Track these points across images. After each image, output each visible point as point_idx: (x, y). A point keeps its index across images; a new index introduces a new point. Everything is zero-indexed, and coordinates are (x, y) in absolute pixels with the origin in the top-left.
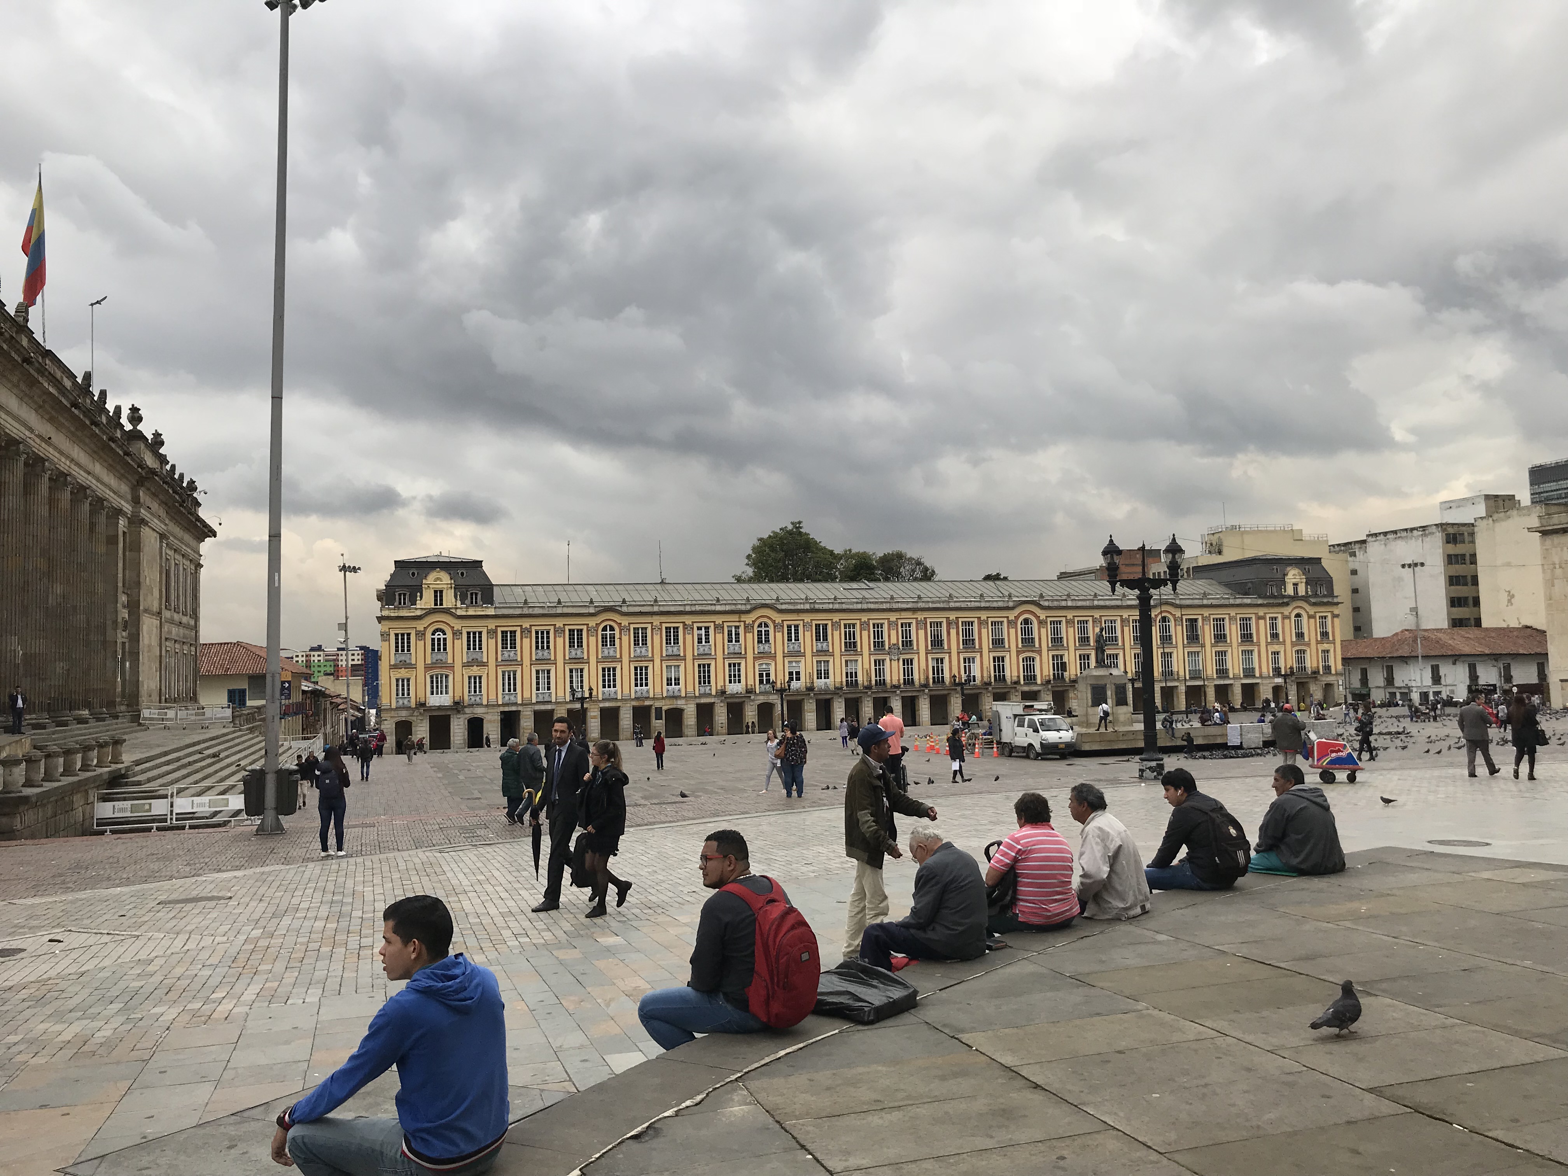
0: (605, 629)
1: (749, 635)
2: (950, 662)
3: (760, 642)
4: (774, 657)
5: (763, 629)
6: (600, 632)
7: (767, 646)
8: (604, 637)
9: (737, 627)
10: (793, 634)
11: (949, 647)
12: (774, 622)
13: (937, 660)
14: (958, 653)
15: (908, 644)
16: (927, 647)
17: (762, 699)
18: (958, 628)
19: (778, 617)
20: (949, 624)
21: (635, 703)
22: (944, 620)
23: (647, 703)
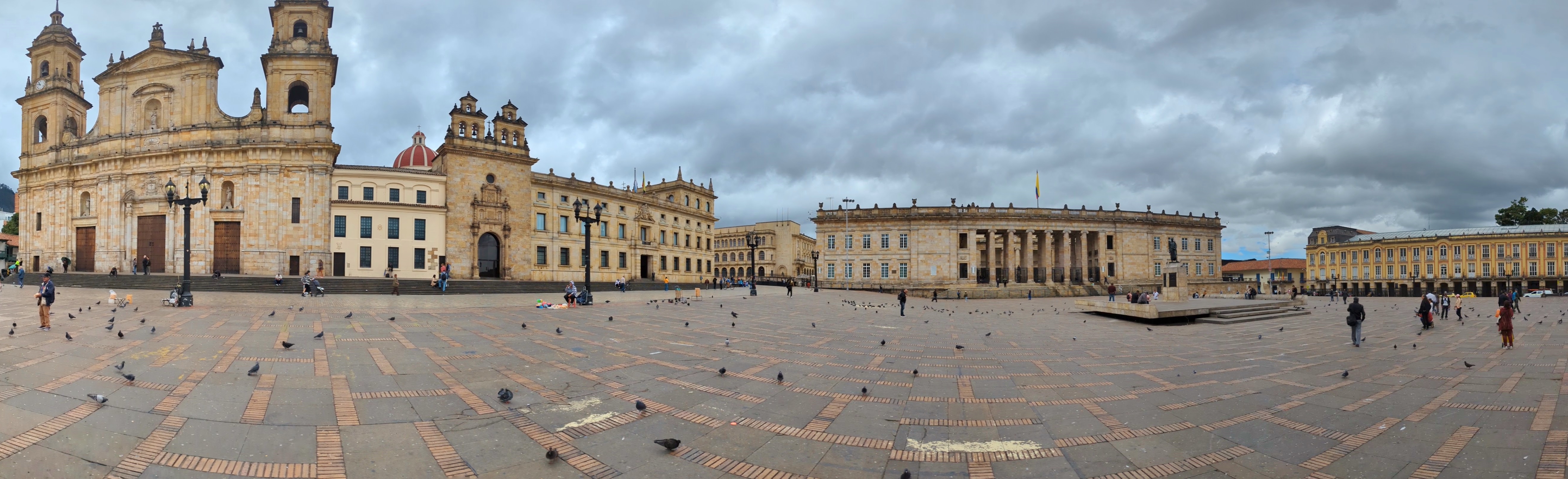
0: (1377, 250)
1: (1436, 252)
2: (1539, 264)
3: (1442, 254)
4: (1448, 262)
5: (1443, 248)
6: (1375, 251)
7: (1445, 257)
8: (1377, 253)
9: (1431, 248)
10: (1458, 250)
11: (1539, 257)
12: (1448, 245)
13: (1533, 263)
14: (1544, 260)
15: (1516, 255)
16: (1527, 256)
17: (1441, 281)
18: (1544, 247)
19: (1450, 243)
20: (1540, 244)
21: (1387, 281)
22: (1537, 243)
23: (1392, 281)
